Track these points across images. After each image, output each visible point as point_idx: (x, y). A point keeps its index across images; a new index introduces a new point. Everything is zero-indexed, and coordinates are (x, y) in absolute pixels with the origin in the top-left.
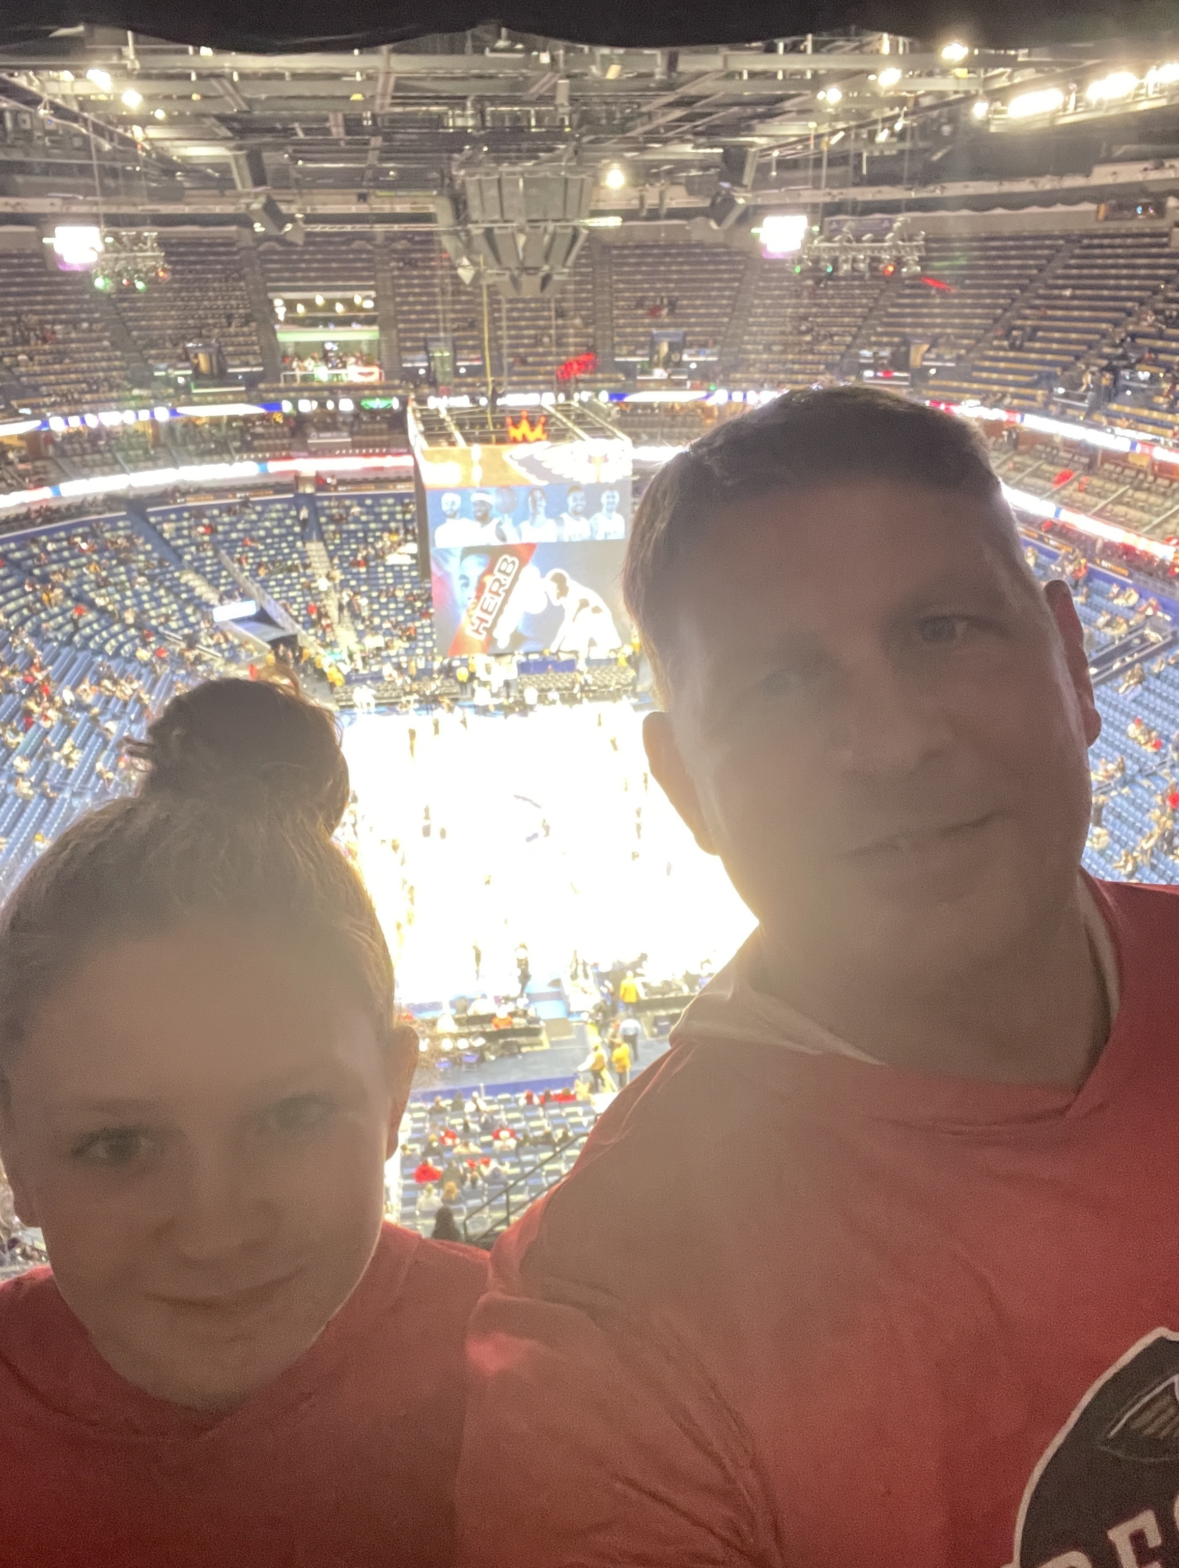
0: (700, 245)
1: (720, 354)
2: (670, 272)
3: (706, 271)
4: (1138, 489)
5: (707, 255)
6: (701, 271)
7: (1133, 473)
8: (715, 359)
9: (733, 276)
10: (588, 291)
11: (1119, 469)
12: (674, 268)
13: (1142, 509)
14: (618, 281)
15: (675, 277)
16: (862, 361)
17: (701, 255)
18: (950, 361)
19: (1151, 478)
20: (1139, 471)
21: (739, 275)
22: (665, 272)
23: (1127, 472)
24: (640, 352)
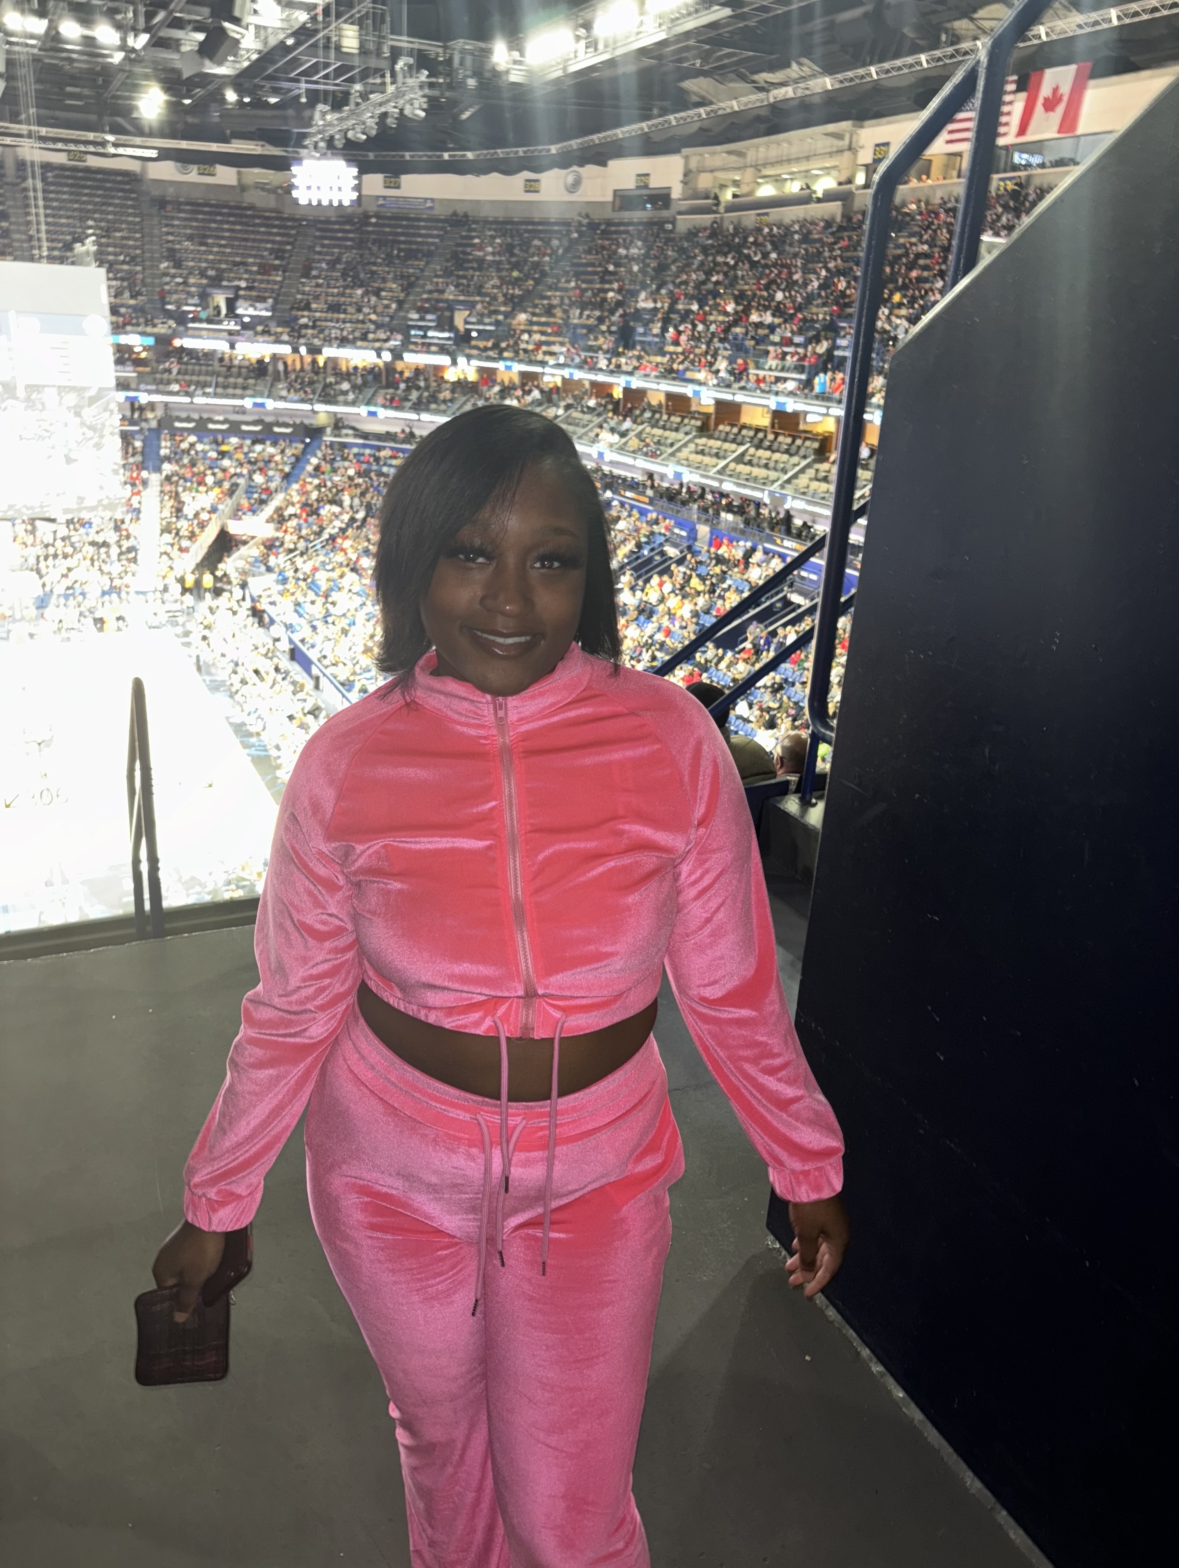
0: (251, 207)
1: (273, 309)
2: (223, 230)
3: (258, 233)
4: (758, 447)
5: (259, 217)
6: (253, 232)
7: (752, 433)
8: (269, 314)
9: (285, 239)
10: (136, 240)
11: (735, 430)
12: (226, 226)
13: (766, 466)
14: (168, 234)
15: (227, 234)
16: (410, 323)
17: (253, 217)
18: (490, 324)
19: (771, 437)
20: (758, 430)
21: (291, 240)
22: (216, 229)
23: (744, 432)
24: (190, 301)
